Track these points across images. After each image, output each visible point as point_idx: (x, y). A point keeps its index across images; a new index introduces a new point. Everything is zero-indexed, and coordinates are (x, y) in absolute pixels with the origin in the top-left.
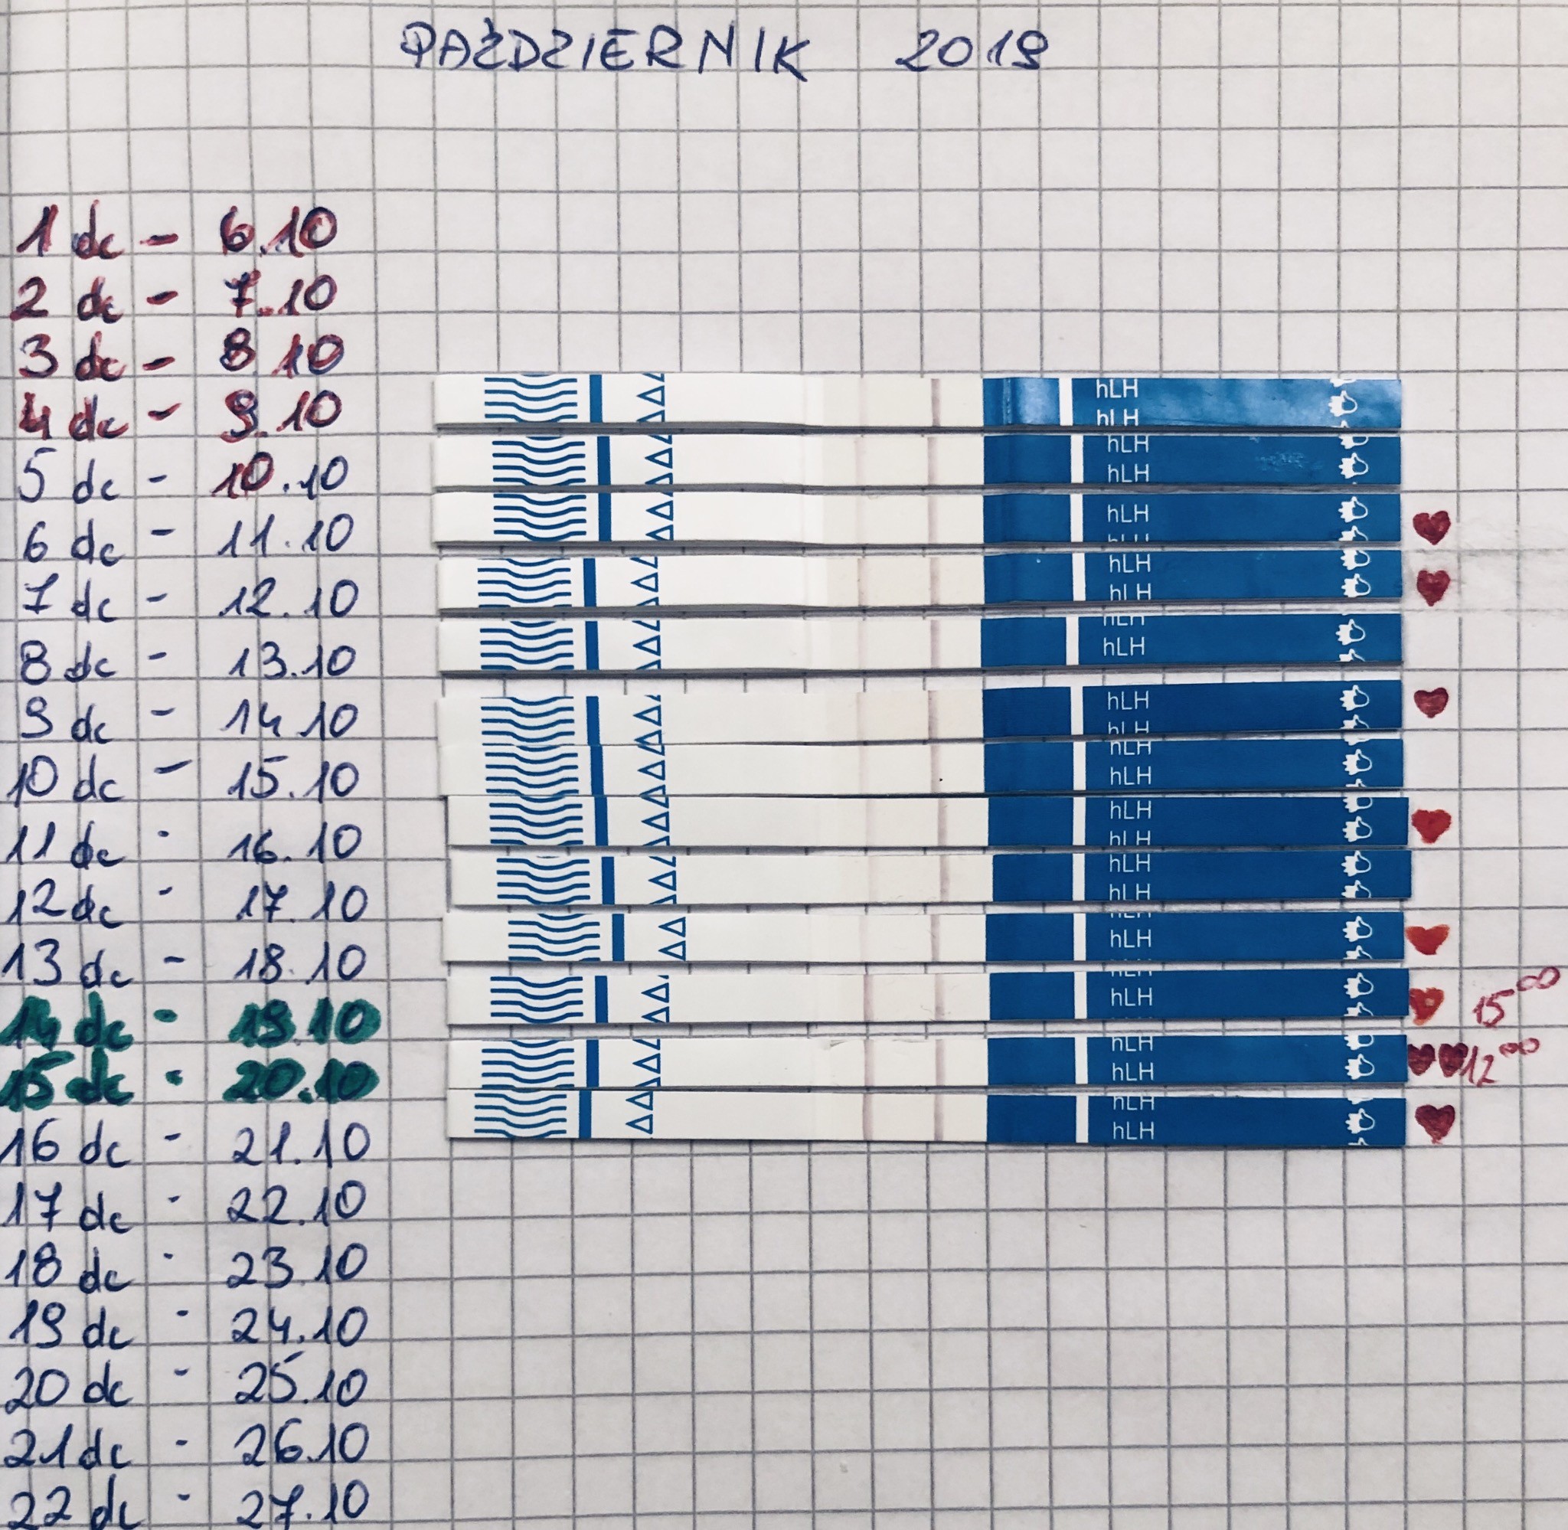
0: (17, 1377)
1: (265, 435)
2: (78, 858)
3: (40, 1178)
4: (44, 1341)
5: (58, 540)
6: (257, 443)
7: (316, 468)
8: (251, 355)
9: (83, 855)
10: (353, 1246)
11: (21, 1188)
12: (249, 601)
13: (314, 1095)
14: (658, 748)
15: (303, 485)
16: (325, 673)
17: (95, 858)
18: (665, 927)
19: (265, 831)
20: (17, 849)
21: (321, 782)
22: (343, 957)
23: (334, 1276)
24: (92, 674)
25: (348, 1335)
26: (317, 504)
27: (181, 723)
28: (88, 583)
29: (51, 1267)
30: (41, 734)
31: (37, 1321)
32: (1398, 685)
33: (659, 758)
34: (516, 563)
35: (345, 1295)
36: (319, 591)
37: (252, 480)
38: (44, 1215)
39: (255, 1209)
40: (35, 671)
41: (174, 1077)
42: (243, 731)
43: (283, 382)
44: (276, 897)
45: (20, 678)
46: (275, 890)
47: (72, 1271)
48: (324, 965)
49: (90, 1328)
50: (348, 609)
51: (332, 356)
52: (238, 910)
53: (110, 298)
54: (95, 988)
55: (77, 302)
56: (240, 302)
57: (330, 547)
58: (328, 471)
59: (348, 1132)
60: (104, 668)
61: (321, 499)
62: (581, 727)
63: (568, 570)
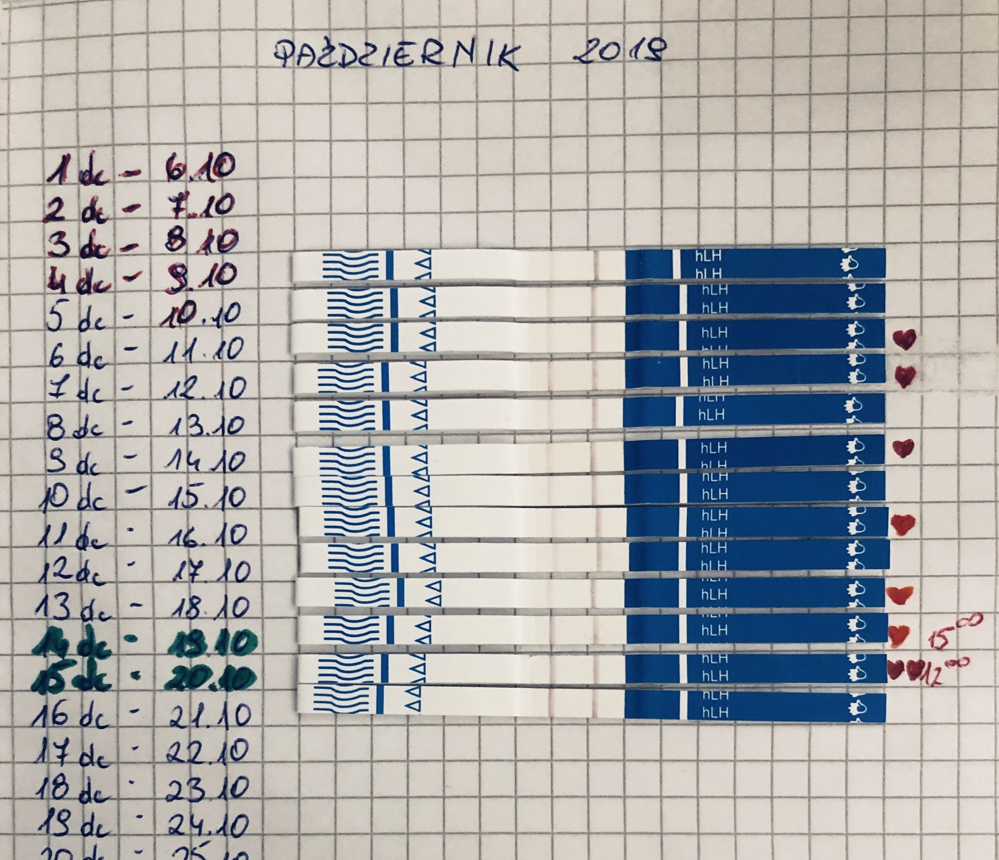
0: (42, 853)
1: (191, 289)
2: (80, 544)
3: (57, 735)
4: (58, 832)
5: (70, 354)
6: (187, 296)
7: (221, 310)
8: (184, 242)
9: (83, 543)
10: (241, 778)
11: (45, 741)
12: (181, 389)
13: (218, 686)
14: (426, 478)
15: (214, 320)
16: (226, 433)
17: (90, 544)
18: (429, 586)
19: (190, 528)
20: (45, 539)
21: (223, 498)
22: (236, 604)
23: (229, 795)
24: (89, 434)
25: (237, 831)
26: (222, 331)
27: (141, 463)
28: (87, 380)
29: (63, 788)
30: (59, 470)
31: (54, 821)
32: (881, 438)
33: (426, 484)
34: (341, 366)
35: (236, 807)
36: (223, 383)
37: (184, 317)
38: (59, 757)
39: (183, 755)
40: (56, 432)
41: (135, 675)
42: (177, 468)
43: (202, 258)
44: (196, 568)
45: (47, 437)
46: (196, 564)
47: (75, 790)
48: (224, 609)
49: (85, 825)
50: (240, 394)
51: (232, 242)
52: (174, 576)
53: (101, 209)
54: (89, 622)
55: (82, 211)
56: (177, 210)
57: (230, 357)
58: (229, 312)
59: (238, 709)
60: (96, 431)
61: (225, 328)
62: (379, 465)
63: (372, 370)
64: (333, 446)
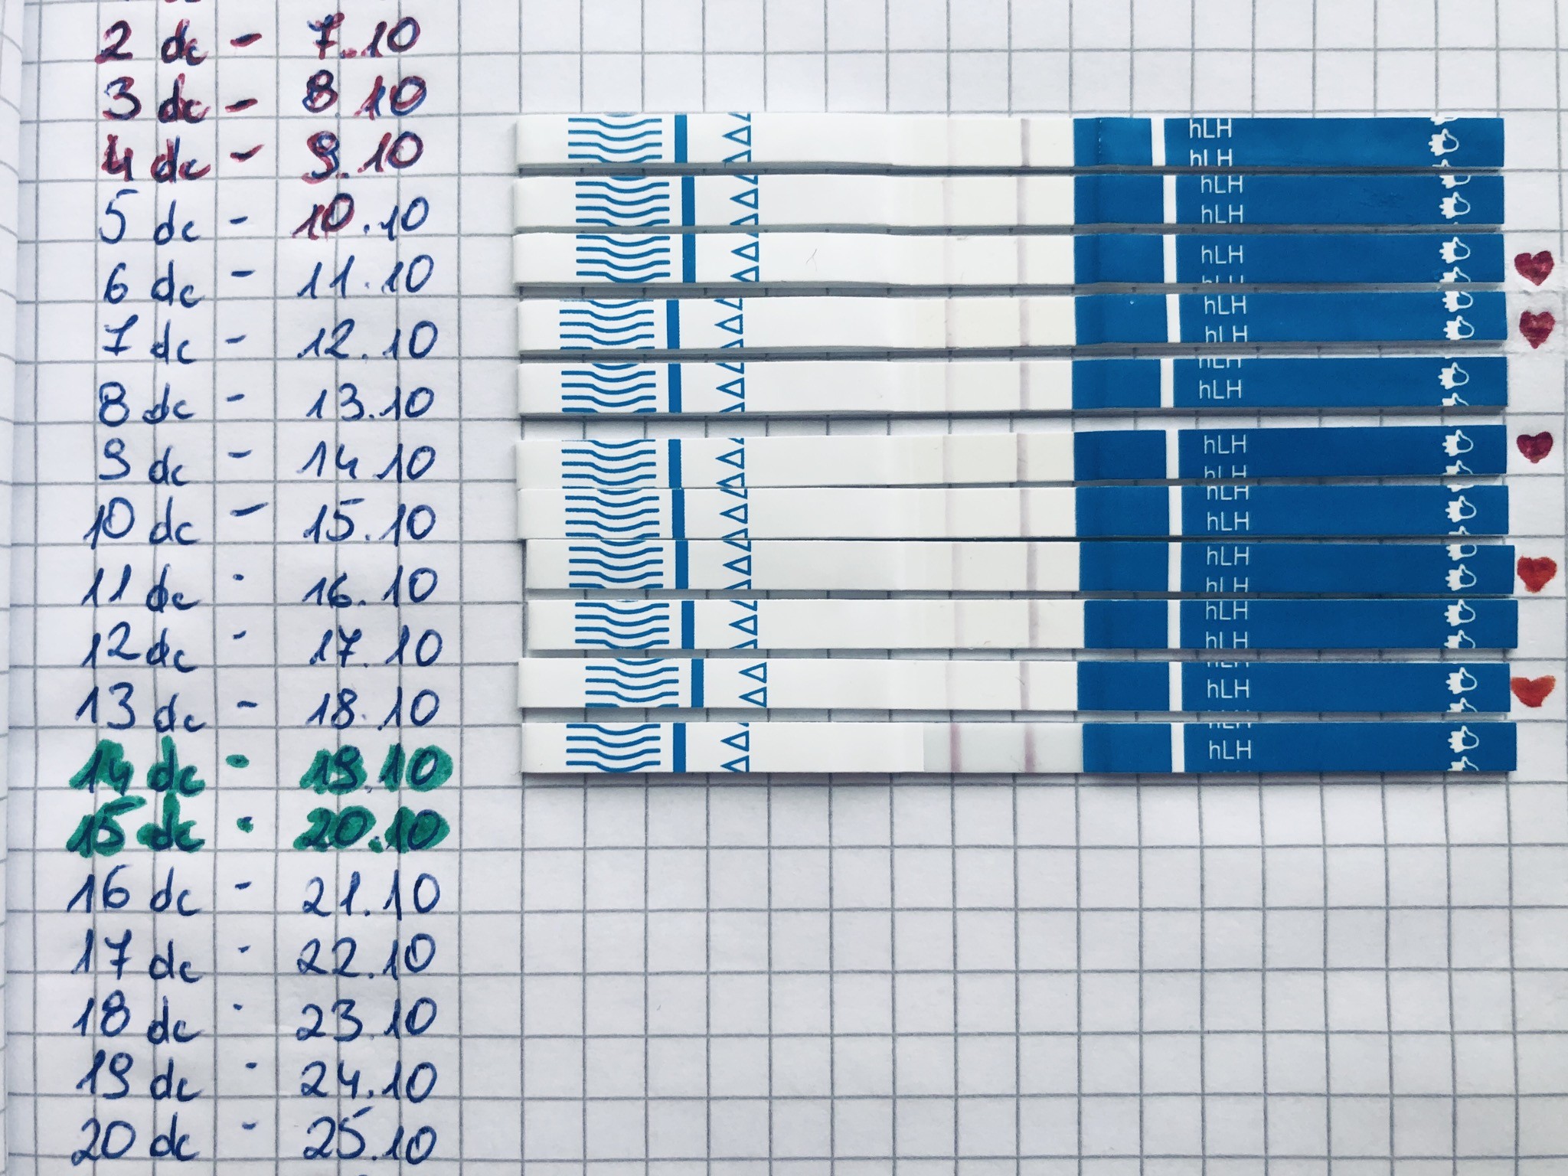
0: (84, 1128)
1: (345, 176)
2: (154, 602)
3: (111, 925)
4: (111, 1091)
5: (139, 282)
6: (338, 186)
7: (396, 210)
8: (334, 96)
9: (158, 598)
10: (423, 1001)
11: (90, 936)
12: (327, 342)
13: (384, 843)
14: (741, 491)
15: (383, 226)
16: (403, 415)
17: (170, 601)
18: (745, 672)
19: (340, 575)
20: (93, 591)
21: (397, 524)
22: (416, 703)
23: (403, 1030)
24: (171, 416)
25: (417, 1092)
26: (398, 245)
27: (257, 466)
28: (168, 325)
29: (120, 1016)
30: (118, 476)
31: (104, 1072)
32: (1502, 430)
33: (741, 501)
34: (598, 305)
35: (415, 1049)
36: (398, 332)
37: (332, 222)
38: (114, 963)
39: (325, 961)
40: (114, 413)
41: (245, 824)
42: (319, 473)
43: (364, 122)
44: (350, 641)
45: (98, 419)
46: (349, 634)
47: (140, 1022)
48: (397, 711)
49: (157, 1079)
50: (427, 350)
51: (414, 98)
52: (312, 655)
53: (194, 40)
54: (169, 733)
55: (161, 45)
56: (324, 43)
57: (409, 288)
58: (409, 211)
59: (418, 884)
60: (182, 410)
61: (401, 240)
62: (662, 470)
63: (651, 312)
64: (584, 439)
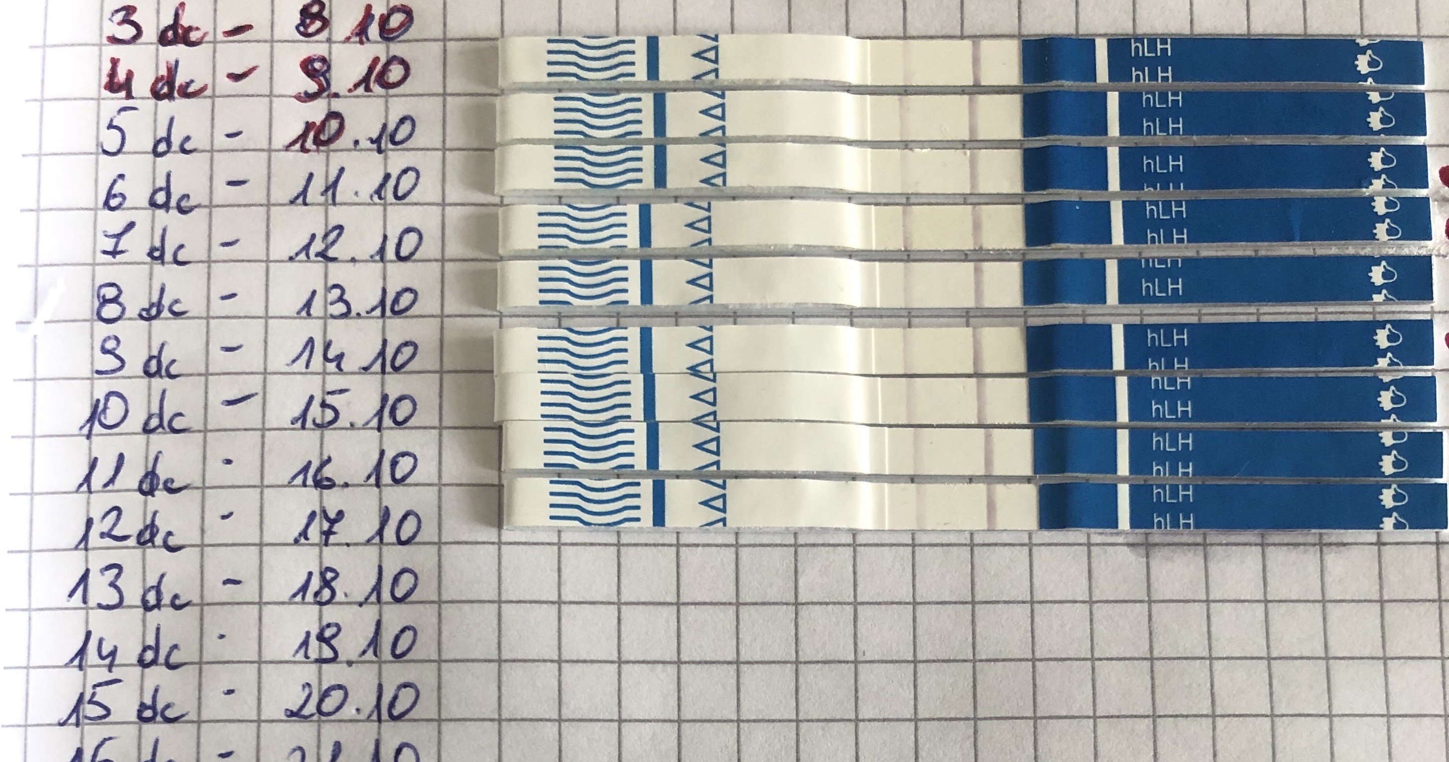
1: (336, 95)
2: (145, 487)
5: (137, 191)
6: (329, 104)
7: (385, 126)
8: (326, 23)
9: (150, 484)
12: (317, 247)
14: (711, 376)
15: (372, 141)
16: (388, 313)
17: (161, 486)
19: (325, 457)
21: (380, 413)
22: (396, 580)
24: (166, 313)
26: (386, 158)
27: (249, 358)
28: (164, 230)
30: (114, 371)
32: (1428, 326)
33: (710, 385)
34: (576, 208)
36: (385, 237)
37: (323, 137)
40: (110, 311)
42: (307, 366)
43: (355, 48)
44: (333, 522)
45: (96, 317)
46: (332, 515)
48: (377, 588)
50: (412, 254)
51: (402, 25)
52: (296, 534)
54: (156, 611)
57: (396, 197)
58: (396, 129)
59: (398, 752)
60: (176, 308)
61: (390, 153)
62: (634, 356)
63: (625, 214)
64: (560, 327)
